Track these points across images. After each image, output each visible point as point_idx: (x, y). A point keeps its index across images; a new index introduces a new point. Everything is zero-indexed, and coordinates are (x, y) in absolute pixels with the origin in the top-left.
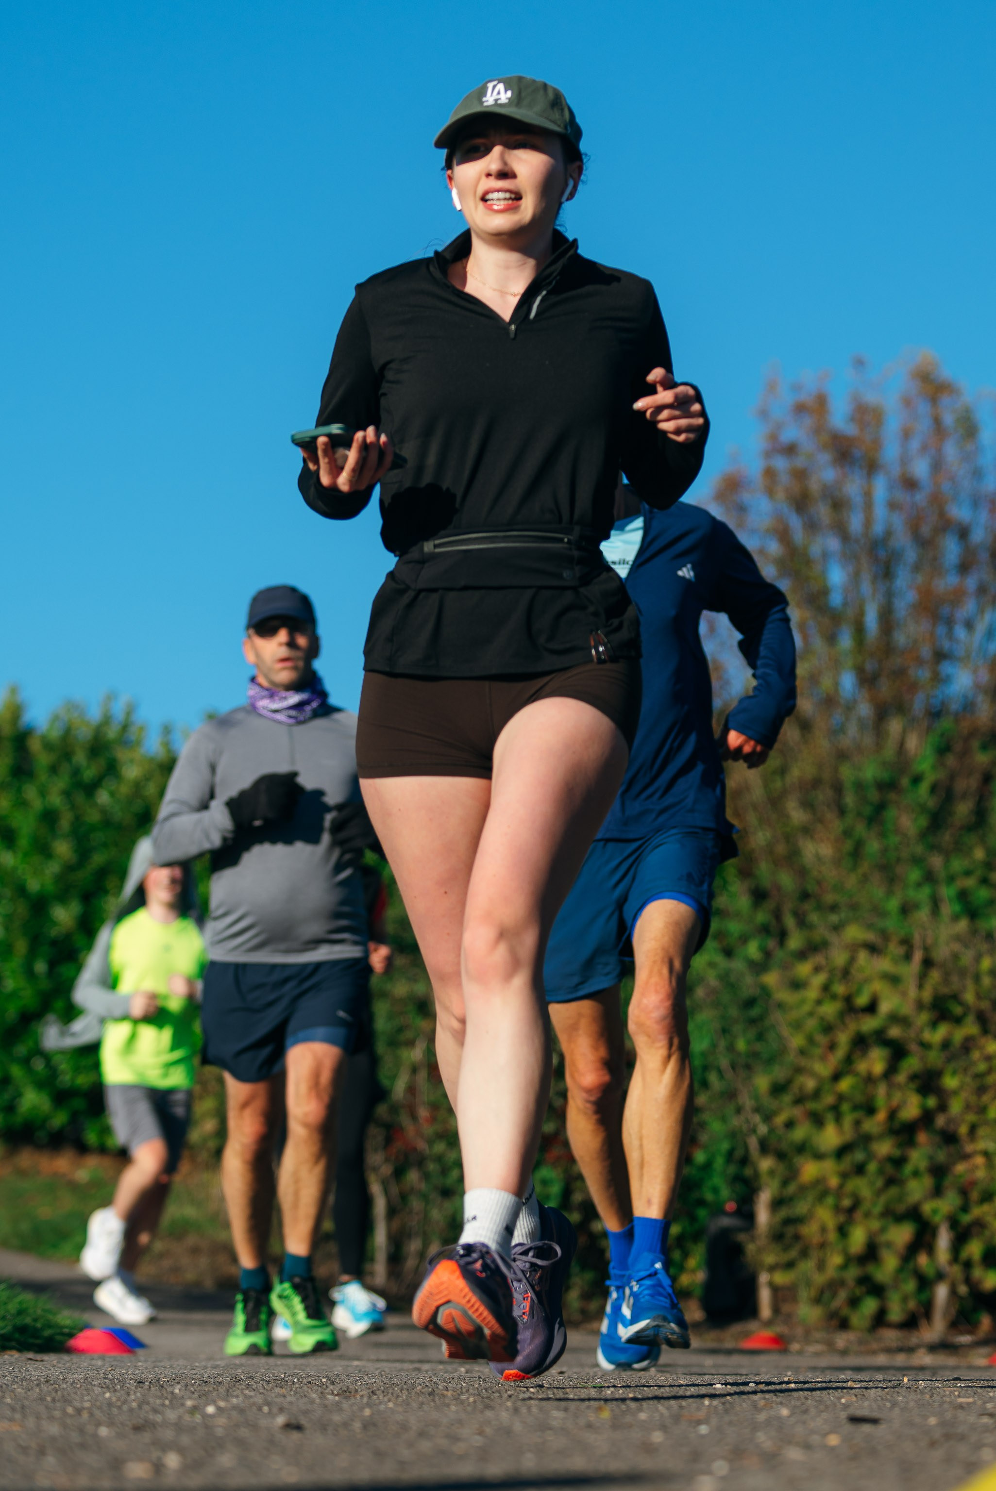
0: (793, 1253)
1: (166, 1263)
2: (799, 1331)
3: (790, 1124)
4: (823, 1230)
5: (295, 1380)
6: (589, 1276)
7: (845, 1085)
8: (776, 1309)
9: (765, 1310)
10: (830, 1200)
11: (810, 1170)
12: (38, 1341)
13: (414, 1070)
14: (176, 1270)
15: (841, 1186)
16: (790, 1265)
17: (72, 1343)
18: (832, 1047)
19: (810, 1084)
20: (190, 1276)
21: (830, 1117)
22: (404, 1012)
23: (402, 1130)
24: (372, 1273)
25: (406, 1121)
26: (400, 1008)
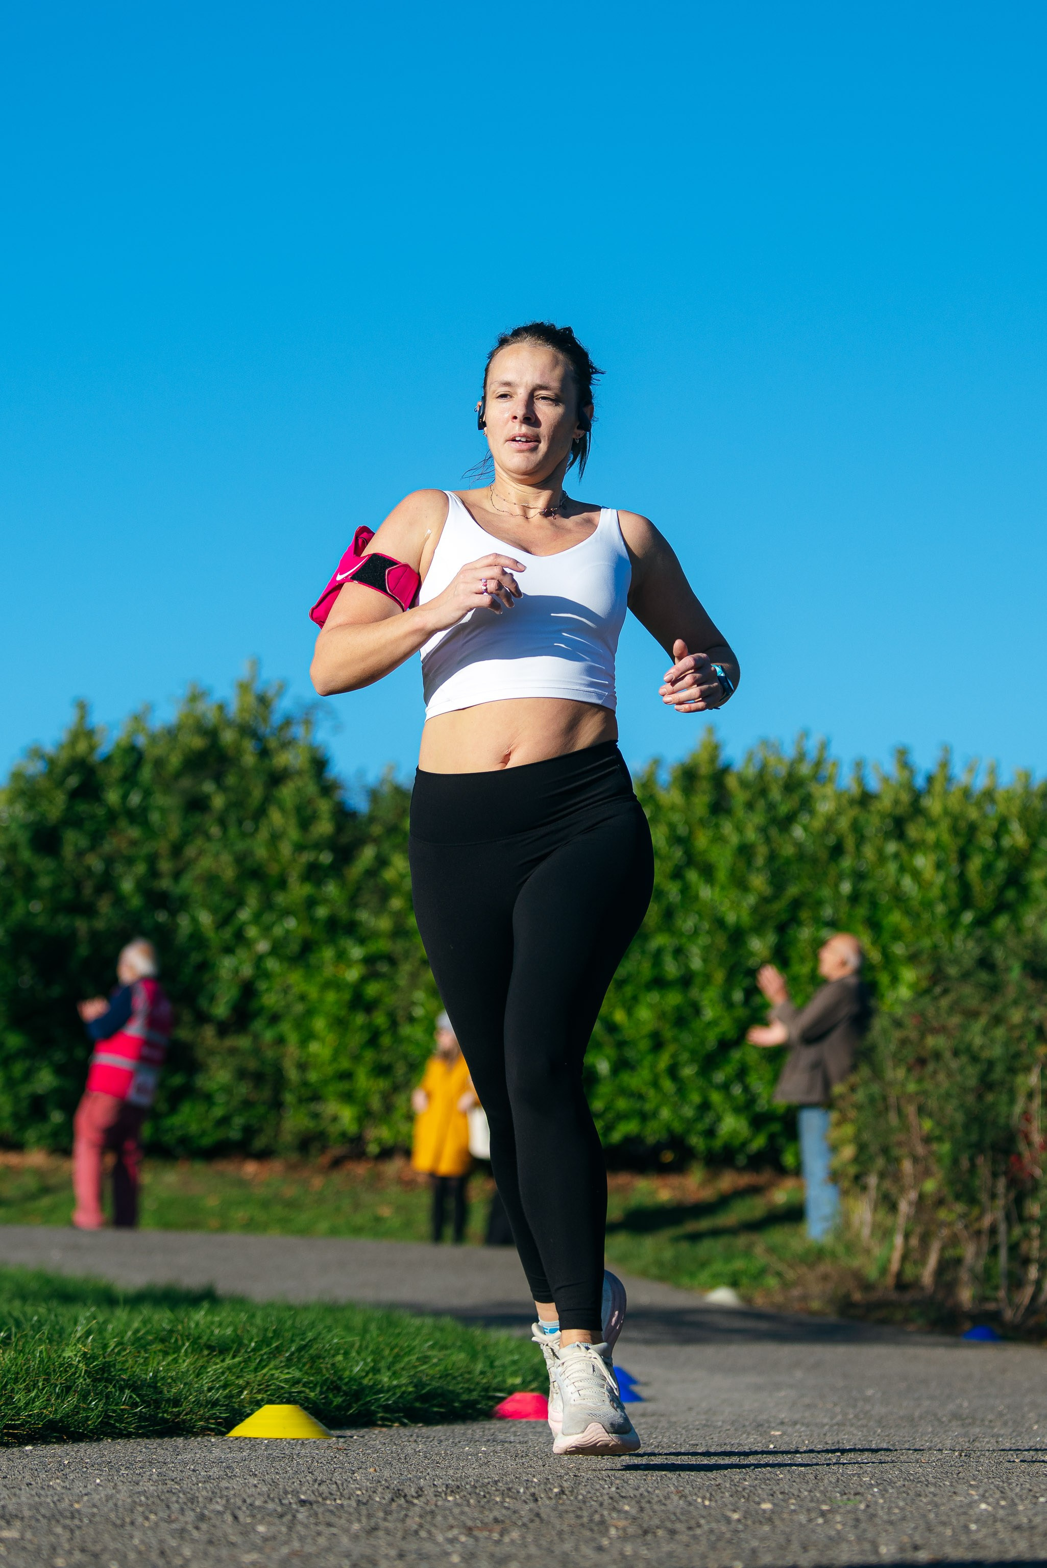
1: (796, 1292)
12: (445, 1410)
13: (1031, 1094)
14: (804, 1298)
17: (498, 1407)
20: (815, 1305)
22: (1021, 1038)
23: (1019, 1156)
24: (996, 1300)
25: (1022, 1147)
26: (1017, 1034)
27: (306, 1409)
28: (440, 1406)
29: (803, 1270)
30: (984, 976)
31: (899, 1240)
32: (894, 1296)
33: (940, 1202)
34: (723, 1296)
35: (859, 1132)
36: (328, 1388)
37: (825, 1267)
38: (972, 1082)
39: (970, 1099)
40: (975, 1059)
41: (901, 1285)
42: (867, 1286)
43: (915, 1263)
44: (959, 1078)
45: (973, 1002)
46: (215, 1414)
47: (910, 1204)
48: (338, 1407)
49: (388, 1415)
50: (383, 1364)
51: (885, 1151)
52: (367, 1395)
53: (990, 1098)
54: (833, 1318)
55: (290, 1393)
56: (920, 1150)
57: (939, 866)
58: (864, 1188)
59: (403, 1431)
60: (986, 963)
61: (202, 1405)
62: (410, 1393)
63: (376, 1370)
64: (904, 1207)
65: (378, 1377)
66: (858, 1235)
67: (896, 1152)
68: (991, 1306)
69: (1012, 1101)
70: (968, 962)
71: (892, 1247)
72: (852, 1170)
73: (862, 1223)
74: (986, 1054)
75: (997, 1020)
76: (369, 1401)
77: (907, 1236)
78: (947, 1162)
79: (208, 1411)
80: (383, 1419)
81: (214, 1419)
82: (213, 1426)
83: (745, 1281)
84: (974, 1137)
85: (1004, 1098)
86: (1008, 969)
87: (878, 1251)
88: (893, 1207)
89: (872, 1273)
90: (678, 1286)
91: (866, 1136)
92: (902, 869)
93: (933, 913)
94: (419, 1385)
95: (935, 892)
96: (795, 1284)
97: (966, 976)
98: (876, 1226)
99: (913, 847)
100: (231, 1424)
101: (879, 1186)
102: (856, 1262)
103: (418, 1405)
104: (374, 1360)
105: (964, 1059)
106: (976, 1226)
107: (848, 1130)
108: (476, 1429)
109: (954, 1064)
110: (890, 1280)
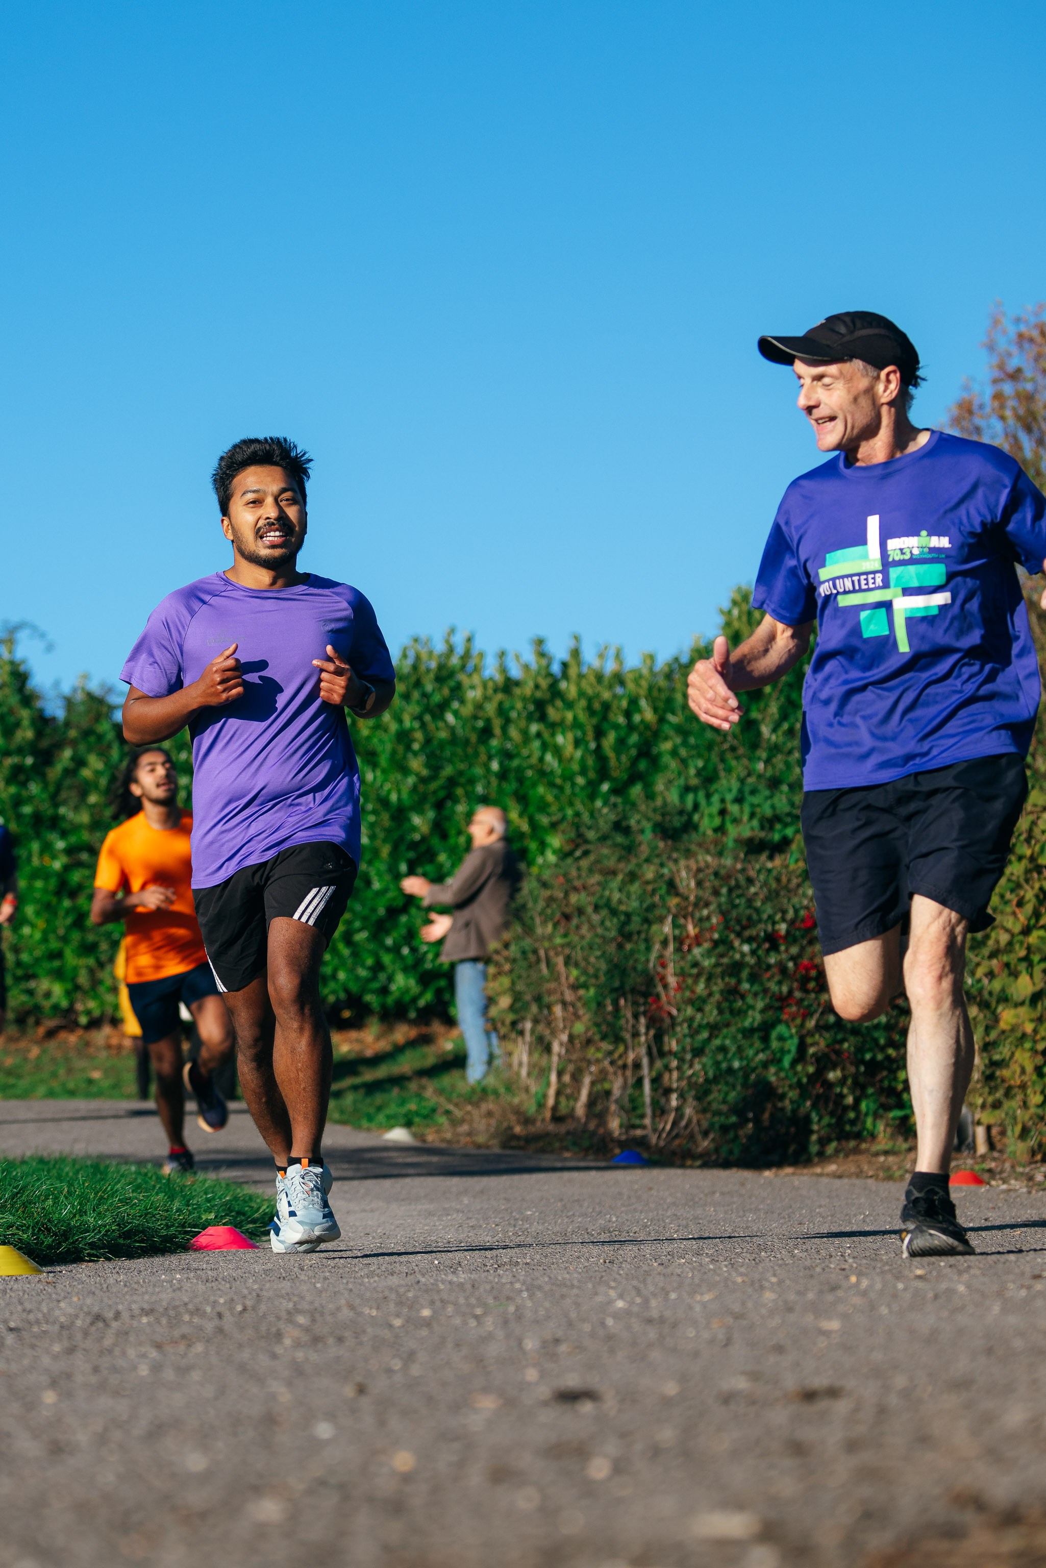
0: (999, 1094)
1: (465, 1128)
2: (1007, 1166)
3: (991, 975)
4: (1023, 1071)
6: (826, 1120)
7: (1033, 939)
8: (991, 1145)
9: (982, 1148)
10: (1028, 1045)
11: (1007, 1016)
12: (145, 1245)
13: (665, 944)
14: (470, 1134)
15: (1035, 1031)
16: (997, 1105)
17: (192, 1240)
18: (1020, 904)
19: (1004, 938)
20: (481, 1139)
21: (1022, 966)
22: (654, 892)
23: (658, 997)
24: (644, 1127)
25: (660, 988)
26: (650, 888)
27: (19, 1249)
28: (142, 1241)
29: (469, 1108)
30: (620, 839)
31: (553, 1078)
32: (551, 1127)
33: (589, 1042)
34: (398, 1135)
35: (513, 983)
36: (40, 1229)
37: (489, 1105)
38: (613, 933)
39: (612, 949)
40: (614, 912)
41: (557, 1118)
42: (527, 1121)
43: (568, 1097)
44: (600, 931)
45: (611, 863)
47: (561, 1044)
48: (49, 1247)
49: (92, 1252)
50: (88, 1207)
51: (538, 999)
52: (74, 1235)
53: (629, 946)
54: (497, 1150)
55: (4, 1236)
56: (569, 996)
57: (577, 743)
58: (521, 1033)
59: (107, 1264)
60: (620, 827)
62: (114, 1231)
63: (82, 1212)
64: (556, 1047)
65: (84, 1218)
66: (518, 1074)
67: (546, 999)
68: (639, 1132)
69: (648, 949)
70: (604, 826)
71: (548, 1084)
72: (510, 1018)
73: (520, 1064)
74: (623, 908)
75: (632, 877)
76: (77, 1240)
77: (560, 1074)
78: (594, 1006)
80: (89, 1255)
83: (417, 1120)
84: (617, 984)
85: (642, 946)
86: (642, 831)
87: (534, 1089)
88: (548, 1049)
89: (531, 1108)
90: (358, 1127)
91: (520, 987)
92: (545, 747)
93: (574, 784)
94: (121, 1224)
95: (576, 767)
96: (463, 1121)
97: (604, 838)
98: (532, 1066)
99: (553, 727)
101: (533, 1031)
102: (516, 1100)
103: (121, 1241)
104: (80, 1204)
105: (604, 912)
106: (620, 1063)
107: (505, 981)
108: (172, 1260)
109: (596, 918)
110: (548, 1114)
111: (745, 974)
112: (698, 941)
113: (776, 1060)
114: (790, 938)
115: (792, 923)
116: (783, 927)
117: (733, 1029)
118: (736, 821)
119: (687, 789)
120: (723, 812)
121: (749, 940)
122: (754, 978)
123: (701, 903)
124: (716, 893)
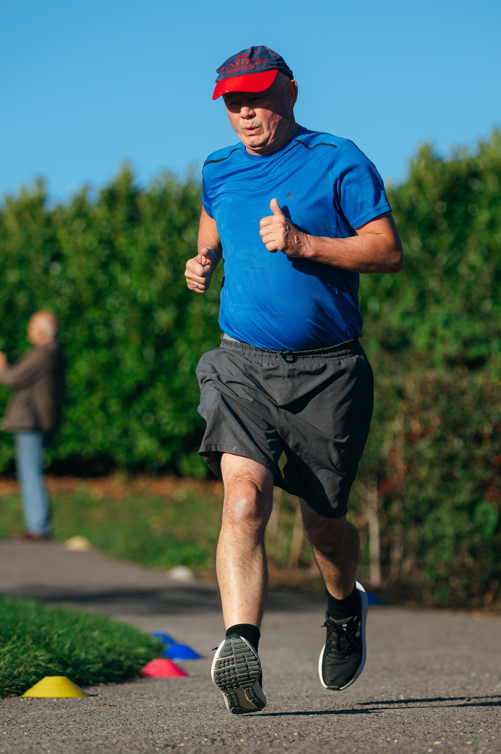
5: (276, 735)
12: (121, 673)
13: (395, 436)
17: (145, 670)
23: (388, 477)
25: (390, 471)
28: (118, 670)
34: (181, 575)
42: (280, 566)
46: (14, 683)
61: (6, 678)
79: (11, 681)
81: (14, 686)
82: (14, 691)
87: (282, 541)
89: (280, 556)
90: (148, 567)
94: (102, 657)
98: (281, 524)
100: (24, 689)
110: (294, 562)
111: (459, 463)
112: (423, 435)
113: (480, 528)
114: (493, 437)
115: (496, 427)
116: (487, 429)
117: (447, 505)
118: (443, 340)
119: (406, 314)
120: (433, 334)
121: (463, 437)
122: (466, 466)
123: (425, 407)
124: (436, 399)
